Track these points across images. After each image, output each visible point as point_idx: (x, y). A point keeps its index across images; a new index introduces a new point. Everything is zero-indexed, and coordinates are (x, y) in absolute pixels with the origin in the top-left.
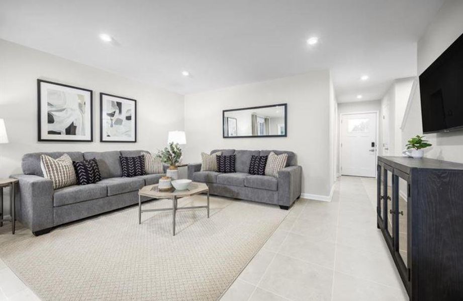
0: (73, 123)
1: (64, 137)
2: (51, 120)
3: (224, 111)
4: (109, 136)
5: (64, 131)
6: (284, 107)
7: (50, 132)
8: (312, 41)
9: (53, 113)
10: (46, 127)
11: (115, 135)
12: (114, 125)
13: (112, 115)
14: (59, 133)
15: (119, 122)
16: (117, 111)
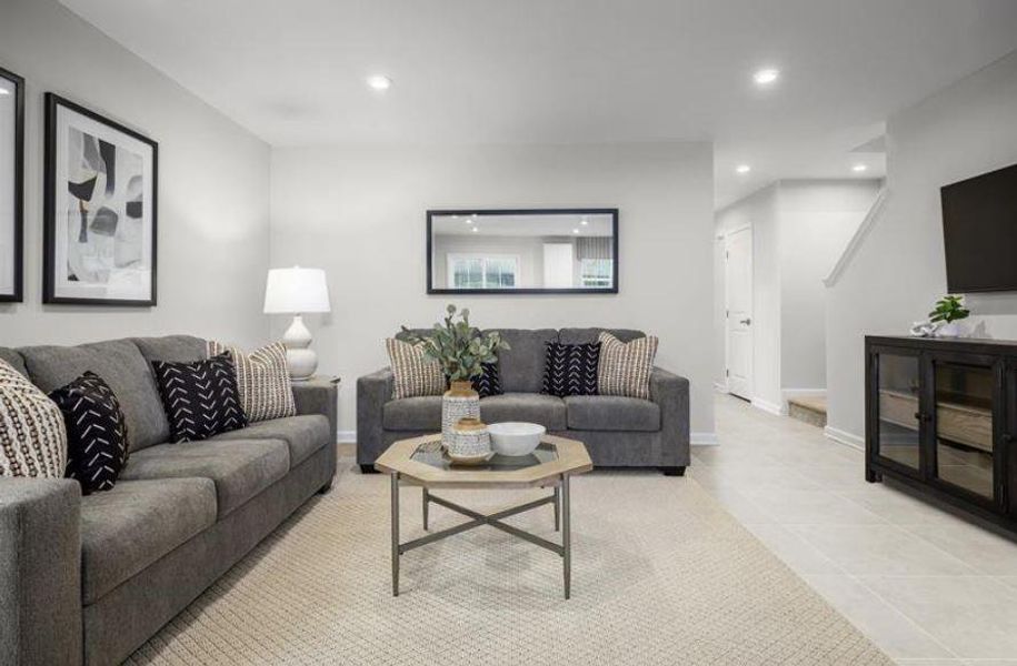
3: (430, 214)
4: (74, 278)
6: (611, 216)
8: (766, 77)
12: (89, 234)
13: (85, 192)
16: (102, 179)
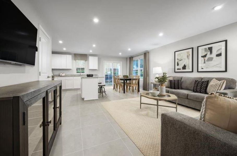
0: (185, 65)
1: (182, 70)
2: (178, 65)
4: (202, 68)
5: (182, 68)
7: (178, 69)
9: (179, 62)
10: (177, 67)
11: (207, 68)
12: (206, 62)
13: (205, 56)
14: (180, 69)
15: (211, 59)
16: (209, 53)
